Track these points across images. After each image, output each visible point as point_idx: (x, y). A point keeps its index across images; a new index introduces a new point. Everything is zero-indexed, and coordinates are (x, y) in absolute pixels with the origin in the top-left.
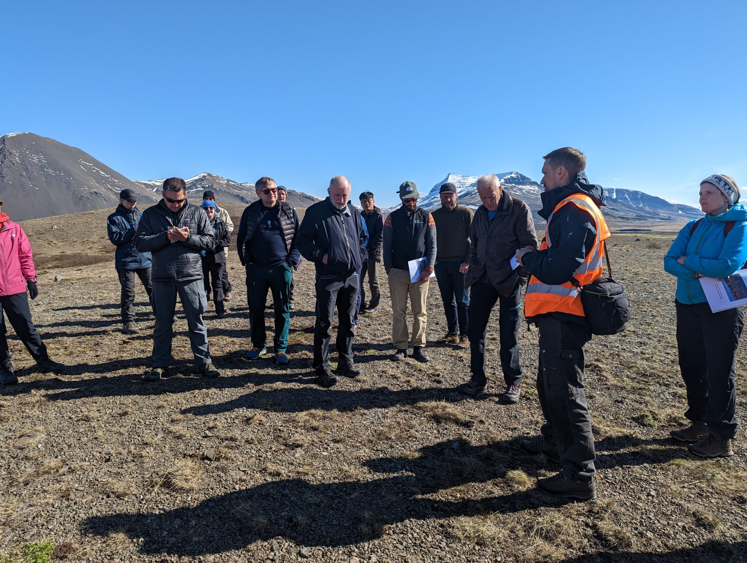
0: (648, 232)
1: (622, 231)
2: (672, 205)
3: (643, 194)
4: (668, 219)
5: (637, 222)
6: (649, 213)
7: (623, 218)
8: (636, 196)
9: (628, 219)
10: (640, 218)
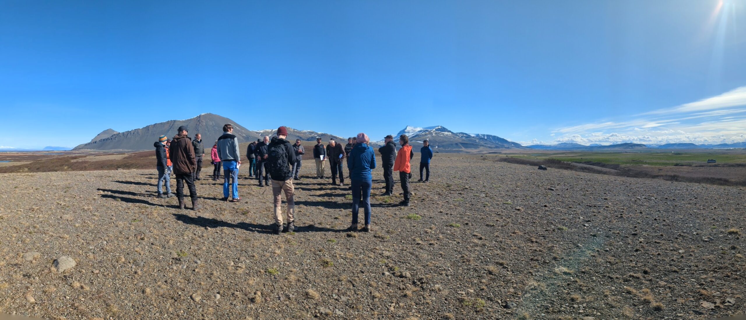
0: (500, 153)
1: (490, 153)
2: (509, 142)
3: (498, 137)
4: (508, 148)
5: (496, 149)
6: (501, 145)
7: (490, 147)
8: (495, 138)
9: (492, 148)
10: (497, 147)
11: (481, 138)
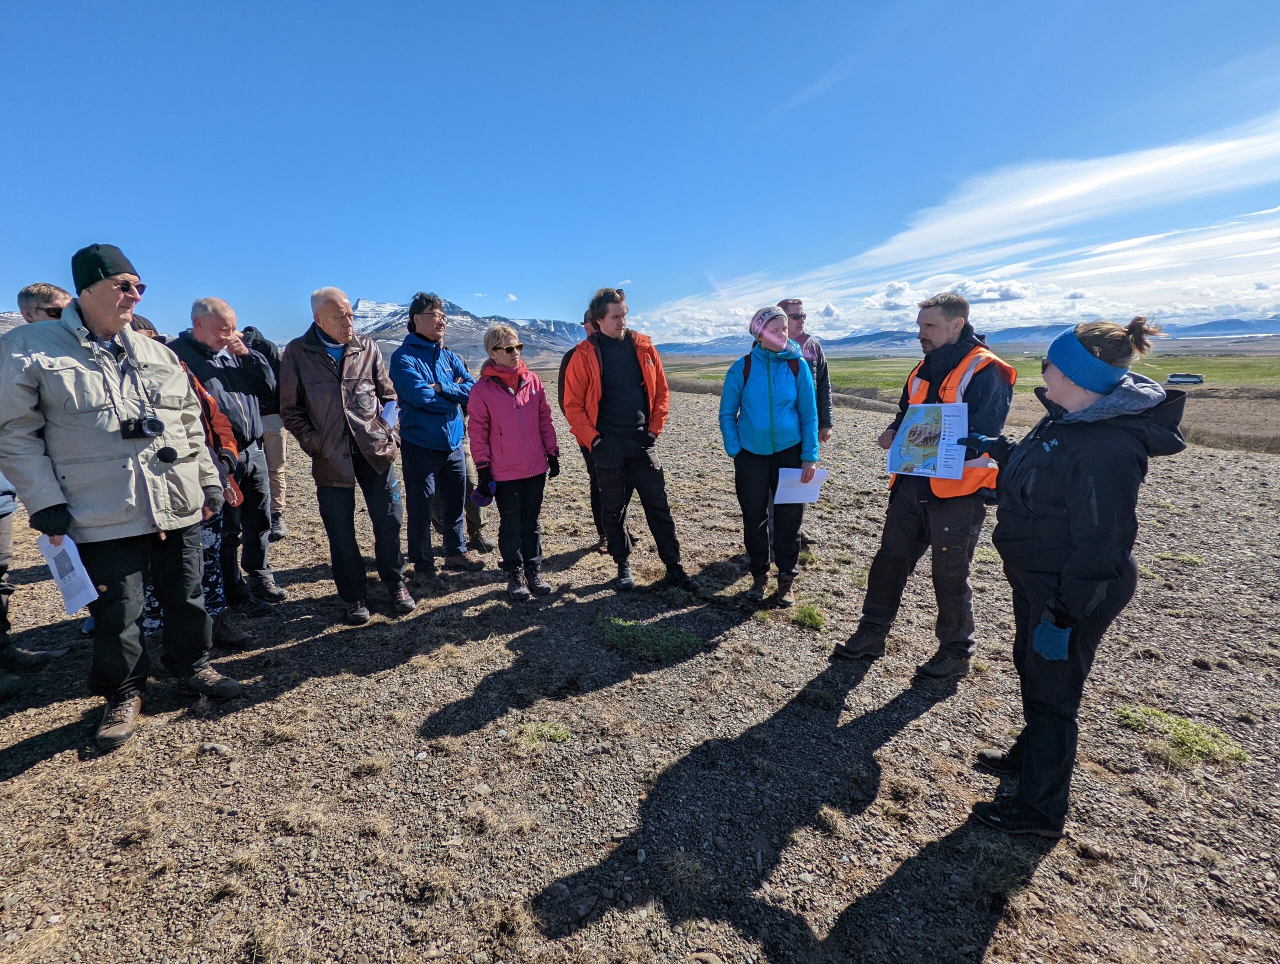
11: (542, 331)
